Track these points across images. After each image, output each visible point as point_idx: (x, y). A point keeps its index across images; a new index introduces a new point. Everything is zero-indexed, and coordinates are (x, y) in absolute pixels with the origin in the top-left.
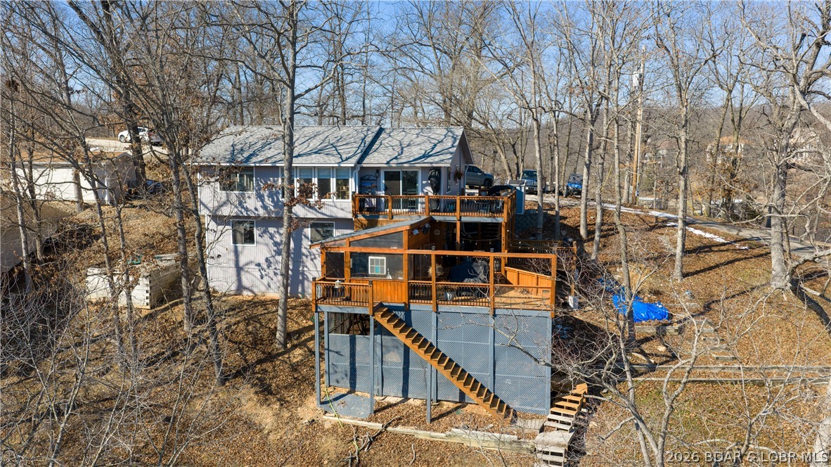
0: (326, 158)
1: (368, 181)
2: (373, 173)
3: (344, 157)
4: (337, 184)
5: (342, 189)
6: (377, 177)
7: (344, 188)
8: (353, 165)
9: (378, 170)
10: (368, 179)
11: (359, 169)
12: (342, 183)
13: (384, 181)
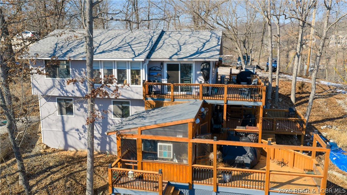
0: (123, 54)
1: (154, 71)
2: (159, 65)
3: (137, 53)
4: (132, 73)
5: (135, 77)
6: (161, 68)
7: (137, 76)
8: (143, 60)
9: (162, 63)
10: (155, 70)
11: (148, 63)
12: (136, 73)
13: (166, 71)
